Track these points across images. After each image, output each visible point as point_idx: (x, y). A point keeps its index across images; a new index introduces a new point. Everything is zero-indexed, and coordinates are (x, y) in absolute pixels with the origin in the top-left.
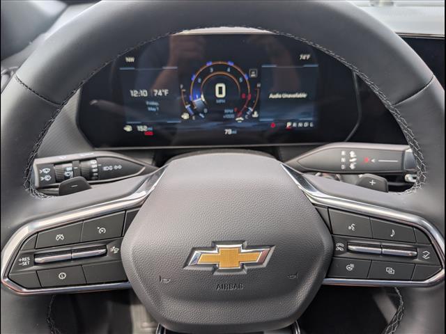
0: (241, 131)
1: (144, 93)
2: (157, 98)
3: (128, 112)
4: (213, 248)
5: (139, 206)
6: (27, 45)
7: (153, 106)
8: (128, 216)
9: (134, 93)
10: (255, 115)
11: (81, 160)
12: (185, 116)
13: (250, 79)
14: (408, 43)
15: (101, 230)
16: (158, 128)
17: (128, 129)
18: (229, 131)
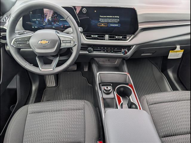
0: (56, 27)
1: (35, 20)
2: (38, 21)
3: (32, 24)
4: (41, 41)
5: (31, 36)
6: (10, 10)
7: (37, 22)
8: (30, 38)
9: (33, 20)
10: (58, 23)
11: (23, 32)
12: (44, 24)
13: (56, 16)
14: (65, 9)
15: (26, 39)
16: (39, 27)
17: (33, 27)
18: (54, 27)
